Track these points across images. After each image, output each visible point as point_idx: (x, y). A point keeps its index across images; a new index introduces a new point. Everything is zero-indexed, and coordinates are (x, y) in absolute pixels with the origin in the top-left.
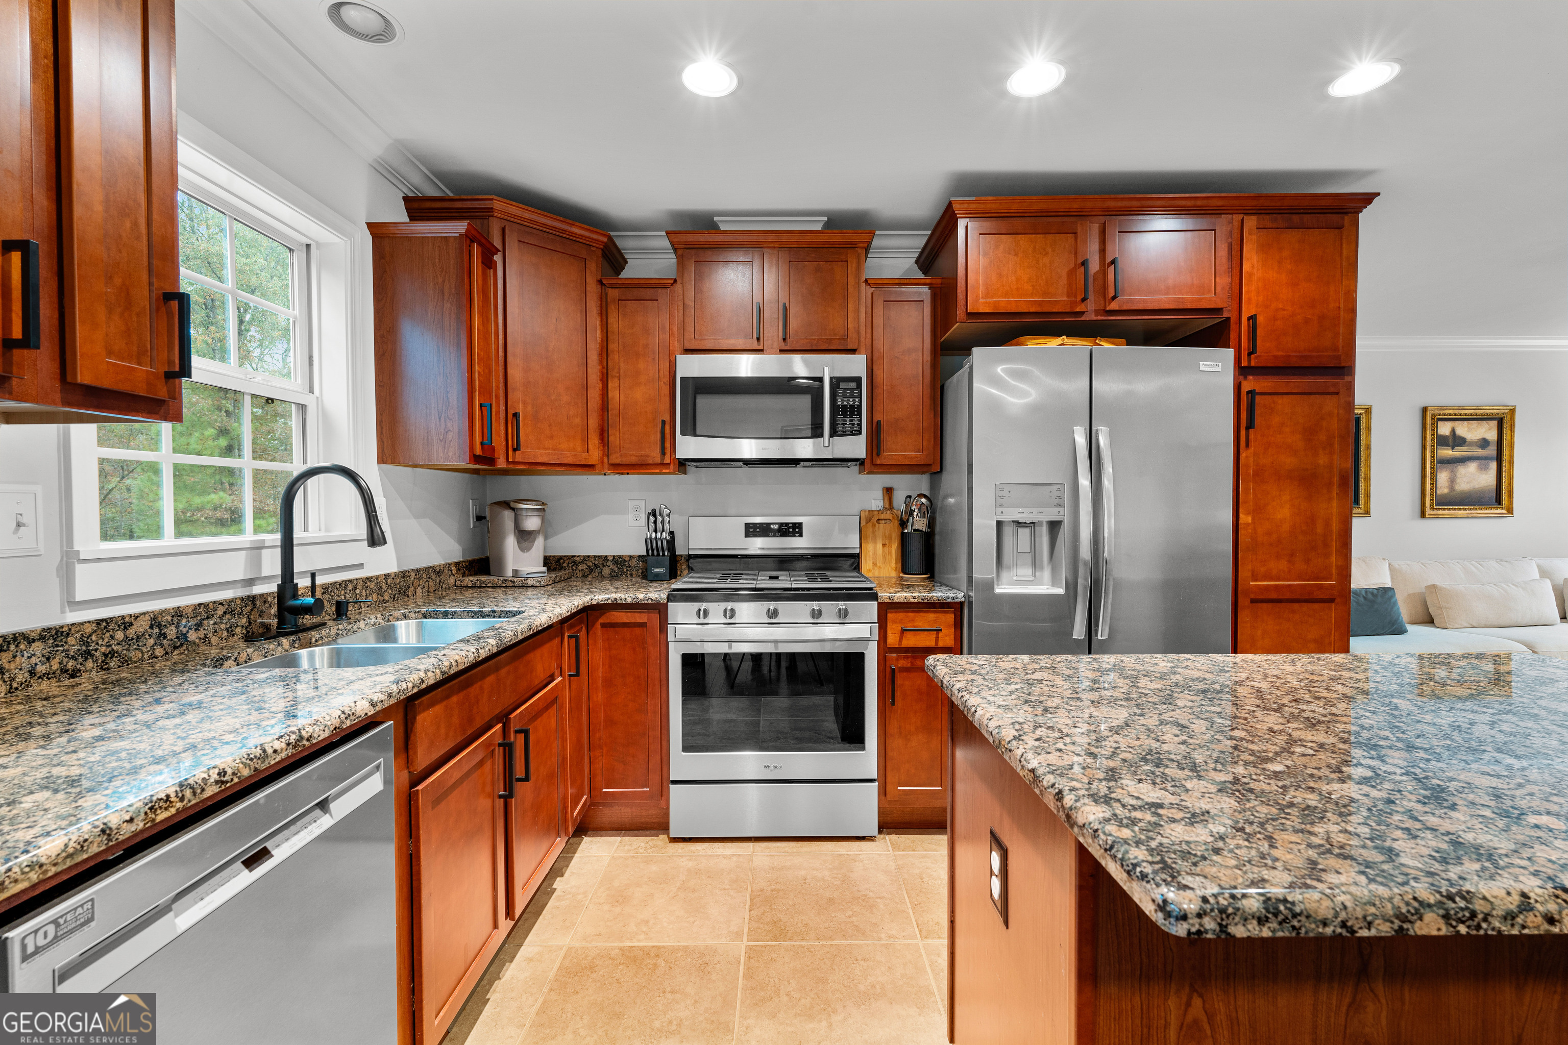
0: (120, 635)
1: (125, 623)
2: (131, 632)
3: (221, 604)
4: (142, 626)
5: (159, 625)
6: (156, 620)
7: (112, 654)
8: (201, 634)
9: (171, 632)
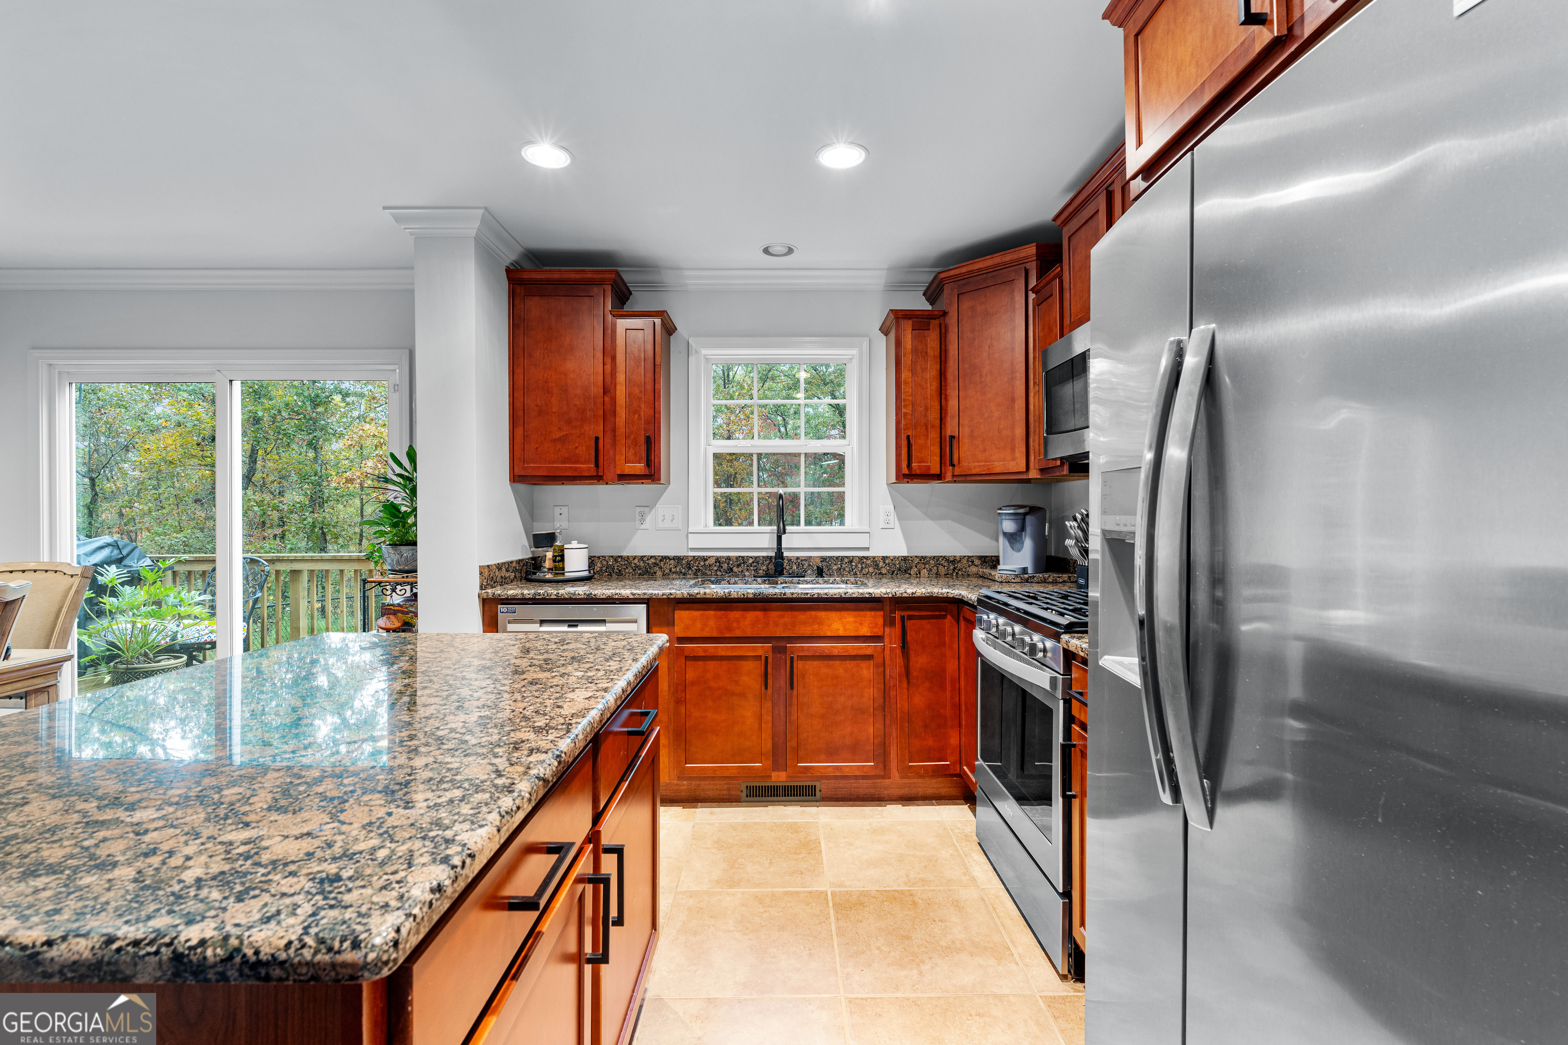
0: (702, 563)
1: (705, 559)
2: (707, 563)
3: (751, 557)
4: (712, 561)
5: (719, 562)
6: (718, 560)
7: (699, 570)
8: (740, 569)
9: (725, 566)
